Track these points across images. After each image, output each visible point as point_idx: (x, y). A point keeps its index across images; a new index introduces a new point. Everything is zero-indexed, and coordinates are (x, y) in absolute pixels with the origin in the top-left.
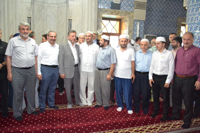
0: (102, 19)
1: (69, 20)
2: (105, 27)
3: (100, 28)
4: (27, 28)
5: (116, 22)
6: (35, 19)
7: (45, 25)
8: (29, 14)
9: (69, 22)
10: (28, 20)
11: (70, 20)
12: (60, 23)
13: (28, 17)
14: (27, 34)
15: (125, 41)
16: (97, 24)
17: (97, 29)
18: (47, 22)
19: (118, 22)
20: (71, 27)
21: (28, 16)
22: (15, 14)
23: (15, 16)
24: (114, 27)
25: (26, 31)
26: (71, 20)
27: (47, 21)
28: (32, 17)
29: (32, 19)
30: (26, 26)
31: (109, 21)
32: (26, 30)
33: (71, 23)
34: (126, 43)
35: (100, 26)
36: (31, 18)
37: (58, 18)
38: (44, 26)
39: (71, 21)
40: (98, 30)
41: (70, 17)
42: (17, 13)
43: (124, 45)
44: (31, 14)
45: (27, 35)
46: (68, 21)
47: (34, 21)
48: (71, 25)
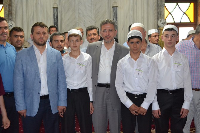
0: (164, 2)
1: (113, 7)
2: (170, 13)
3: (162, 16)
5: (188, 4)
6: (62, 11)
7: (77, 17)
8: (55, 3)
9: (114, 10)
10: (54, 12)
11: (115, 8)
12: (99, 12)
13: (54, 8)
16: (158, 10)
17: (158, 19)
18: (79, 13)
19: (192, 4)
20: (117, 18)
21: (53, 5)
22: (36, 4)
23: (36, 7)
24: (184, 13)
26: (117, 7)
27: (80, 11)
28: (59, 7)
29: (59, 10)
31: (176, 4)
33: (116, 12)
35: (162, 13)
36: (57, 8)
37: (95, 5)
38: (75, 18)
39: (117, 9)
40: (159, 21)
41: (115, 2)
42: (39, 3)
44: (58, 2)
46: (112, 9)
47: (61, 12)
48: (117, 15)
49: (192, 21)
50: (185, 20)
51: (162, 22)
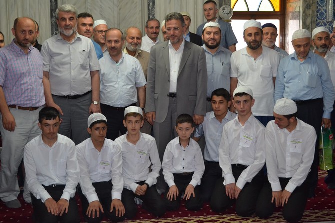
4: (71, 16)
14: (71, 28)
15: (257, 34)
17: (221, 6)
25: (68, 23)
30: (69, 12)
32: (68, 20)
34: (258, 38)
43: (255, 41)
45: (72, 32)
49: (278, 9)
50: (267, 8)
51: (225, 11)
